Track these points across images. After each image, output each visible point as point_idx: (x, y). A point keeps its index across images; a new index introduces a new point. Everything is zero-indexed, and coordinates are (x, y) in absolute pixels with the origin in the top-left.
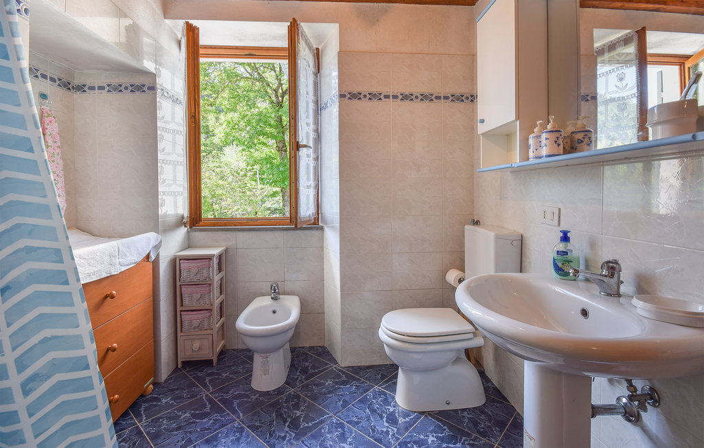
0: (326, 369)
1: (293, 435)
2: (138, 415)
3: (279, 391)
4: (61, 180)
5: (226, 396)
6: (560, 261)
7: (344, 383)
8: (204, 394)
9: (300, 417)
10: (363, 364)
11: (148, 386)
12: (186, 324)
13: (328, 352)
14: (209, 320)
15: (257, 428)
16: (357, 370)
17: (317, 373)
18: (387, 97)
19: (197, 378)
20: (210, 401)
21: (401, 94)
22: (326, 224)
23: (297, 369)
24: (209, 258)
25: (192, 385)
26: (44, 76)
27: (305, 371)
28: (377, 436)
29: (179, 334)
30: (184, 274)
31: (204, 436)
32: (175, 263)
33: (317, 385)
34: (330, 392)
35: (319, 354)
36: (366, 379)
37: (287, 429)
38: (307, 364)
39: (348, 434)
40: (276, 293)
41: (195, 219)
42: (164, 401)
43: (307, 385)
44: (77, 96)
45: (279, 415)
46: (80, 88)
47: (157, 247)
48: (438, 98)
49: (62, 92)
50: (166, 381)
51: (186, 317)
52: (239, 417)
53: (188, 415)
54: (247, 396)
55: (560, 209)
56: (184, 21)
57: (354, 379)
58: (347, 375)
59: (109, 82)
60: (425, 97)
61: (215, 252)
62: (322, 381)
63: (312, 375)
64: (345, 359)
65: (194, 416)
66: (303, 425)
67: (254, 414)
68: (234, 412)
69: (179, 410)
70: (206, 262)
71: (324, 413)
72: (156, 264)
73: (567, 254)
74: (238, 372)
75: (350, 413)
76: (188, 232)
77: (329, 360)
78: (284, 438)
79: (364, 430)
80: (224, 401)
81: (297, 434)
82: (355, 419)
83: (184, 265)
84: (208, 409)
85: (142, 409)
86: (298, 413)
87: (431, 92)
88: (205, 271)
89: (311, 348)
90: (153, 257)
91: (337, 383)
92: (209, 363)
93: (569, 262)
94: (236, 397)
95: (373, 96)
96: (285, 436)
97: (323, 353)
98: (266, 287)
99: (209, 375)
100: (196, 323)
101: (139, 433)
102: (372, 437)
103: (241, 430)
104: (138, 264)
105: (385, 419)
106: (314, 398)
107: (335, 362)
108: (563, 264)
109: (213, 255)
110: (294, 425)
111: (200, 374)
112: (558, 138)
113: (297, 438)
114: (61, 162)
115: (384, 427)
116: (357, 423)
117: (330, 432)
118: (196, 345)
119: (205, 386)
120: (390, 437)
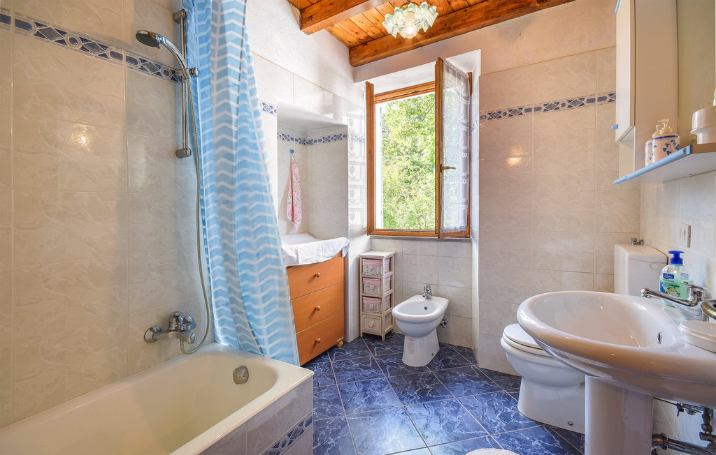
0: (464, 365)
1: (419, 398)
2: (332, 357)
3: (421, 369)
4: (300, 202)
5: (383, 361)
6: (666, 284)
7: (475, 379)
8: (371, 356)
9: (429, 389)
10: (500, 370)
11: (339, 342)
12: (365, 306)
13: (473, 354)
14: (380, 306)
15: (397, 386)
16: (492, 374)
17: (455, 366)
18: (528, 110)
19: (370, 346)
20: (373, 361)
21: (545, 105)
22: (473, 237)
23: (440, 359)
24: (380, 259)
25: (366, 349)
26: (292, 139)
27: (446, 361)
28: (485, 422)
29: (361, 313)
30: (365, 269)
31: (363, 379)
32: (359, 261)
33: (451, 374)
34: (460, 382)
35: (464, 354)
36: (498, 382)
37: (416, 393)
38: (450, 358)
39: (460, 412)
40: (428, 294)
41: (371, 230)
42: (347, 353)
43: (443, 372)
44: (309, 147)
45: (414, 383)
46: (310, 142)
47: (347, 247)
48: (591, 101)
49: (301, 146)
50: (351, 342)
51: (366, 301)
52: (387, 376)
53: (358, 365)
54: (397, 365)
55: (690, 227)
56: (364, 81)
57: (485, 378)
58: (481, 375)
59: (323, 135)
60: (573, 103)
61: (385, 254)
62: (457, 373)
63: (451, 366)
64: (483, 363)
65: (361, 366)
66: (429, 395)
67: (397, 377)
68: (385, 372)
69: (353, 361)
70: (378, 262)
71: (447, 393)
72: (346, 259)
73: (673, 278)
74: (397, 349)
75: (470, 400)
76: (371, 239)
77: (471, 360)
78: (412, 398)
79: (476, 415)
80: (381, 364)
81: (421, 399)
82: (471, 405)
83: (365, 263)
84: (370, 365)
85: (335, 354)
86: (428, 387)
87: (581, 96)
88: (377, 269)
89: (459, 347)
90: (344, 255)
91: (468, 377)
92: (378, 338)
93: (675, 286)
94: (389, 364)
95: (512, 112)
96: (413, 397)
97: (469, 354)
98: (421, 287)
99: (378, 346)
100: (371, 306)
101: (330, 366)
102: (481, 422)
103: (386, 383)
104: (334, 258)
105: (498, 415)
106: (445, 381)
107: (475, 362)
108: (669, 288)
109: (383, 257)
110: (423, 393)
111: (372, 344)
112: (667, 145)
113: (420, 401)
114: (300, 191)
115: (495, 419)
116: (472, 409)
117: (446, 406)
118: (372, 323)
119: (373, 352)
120: (496, 427)
